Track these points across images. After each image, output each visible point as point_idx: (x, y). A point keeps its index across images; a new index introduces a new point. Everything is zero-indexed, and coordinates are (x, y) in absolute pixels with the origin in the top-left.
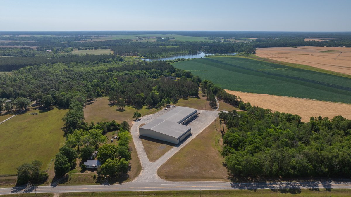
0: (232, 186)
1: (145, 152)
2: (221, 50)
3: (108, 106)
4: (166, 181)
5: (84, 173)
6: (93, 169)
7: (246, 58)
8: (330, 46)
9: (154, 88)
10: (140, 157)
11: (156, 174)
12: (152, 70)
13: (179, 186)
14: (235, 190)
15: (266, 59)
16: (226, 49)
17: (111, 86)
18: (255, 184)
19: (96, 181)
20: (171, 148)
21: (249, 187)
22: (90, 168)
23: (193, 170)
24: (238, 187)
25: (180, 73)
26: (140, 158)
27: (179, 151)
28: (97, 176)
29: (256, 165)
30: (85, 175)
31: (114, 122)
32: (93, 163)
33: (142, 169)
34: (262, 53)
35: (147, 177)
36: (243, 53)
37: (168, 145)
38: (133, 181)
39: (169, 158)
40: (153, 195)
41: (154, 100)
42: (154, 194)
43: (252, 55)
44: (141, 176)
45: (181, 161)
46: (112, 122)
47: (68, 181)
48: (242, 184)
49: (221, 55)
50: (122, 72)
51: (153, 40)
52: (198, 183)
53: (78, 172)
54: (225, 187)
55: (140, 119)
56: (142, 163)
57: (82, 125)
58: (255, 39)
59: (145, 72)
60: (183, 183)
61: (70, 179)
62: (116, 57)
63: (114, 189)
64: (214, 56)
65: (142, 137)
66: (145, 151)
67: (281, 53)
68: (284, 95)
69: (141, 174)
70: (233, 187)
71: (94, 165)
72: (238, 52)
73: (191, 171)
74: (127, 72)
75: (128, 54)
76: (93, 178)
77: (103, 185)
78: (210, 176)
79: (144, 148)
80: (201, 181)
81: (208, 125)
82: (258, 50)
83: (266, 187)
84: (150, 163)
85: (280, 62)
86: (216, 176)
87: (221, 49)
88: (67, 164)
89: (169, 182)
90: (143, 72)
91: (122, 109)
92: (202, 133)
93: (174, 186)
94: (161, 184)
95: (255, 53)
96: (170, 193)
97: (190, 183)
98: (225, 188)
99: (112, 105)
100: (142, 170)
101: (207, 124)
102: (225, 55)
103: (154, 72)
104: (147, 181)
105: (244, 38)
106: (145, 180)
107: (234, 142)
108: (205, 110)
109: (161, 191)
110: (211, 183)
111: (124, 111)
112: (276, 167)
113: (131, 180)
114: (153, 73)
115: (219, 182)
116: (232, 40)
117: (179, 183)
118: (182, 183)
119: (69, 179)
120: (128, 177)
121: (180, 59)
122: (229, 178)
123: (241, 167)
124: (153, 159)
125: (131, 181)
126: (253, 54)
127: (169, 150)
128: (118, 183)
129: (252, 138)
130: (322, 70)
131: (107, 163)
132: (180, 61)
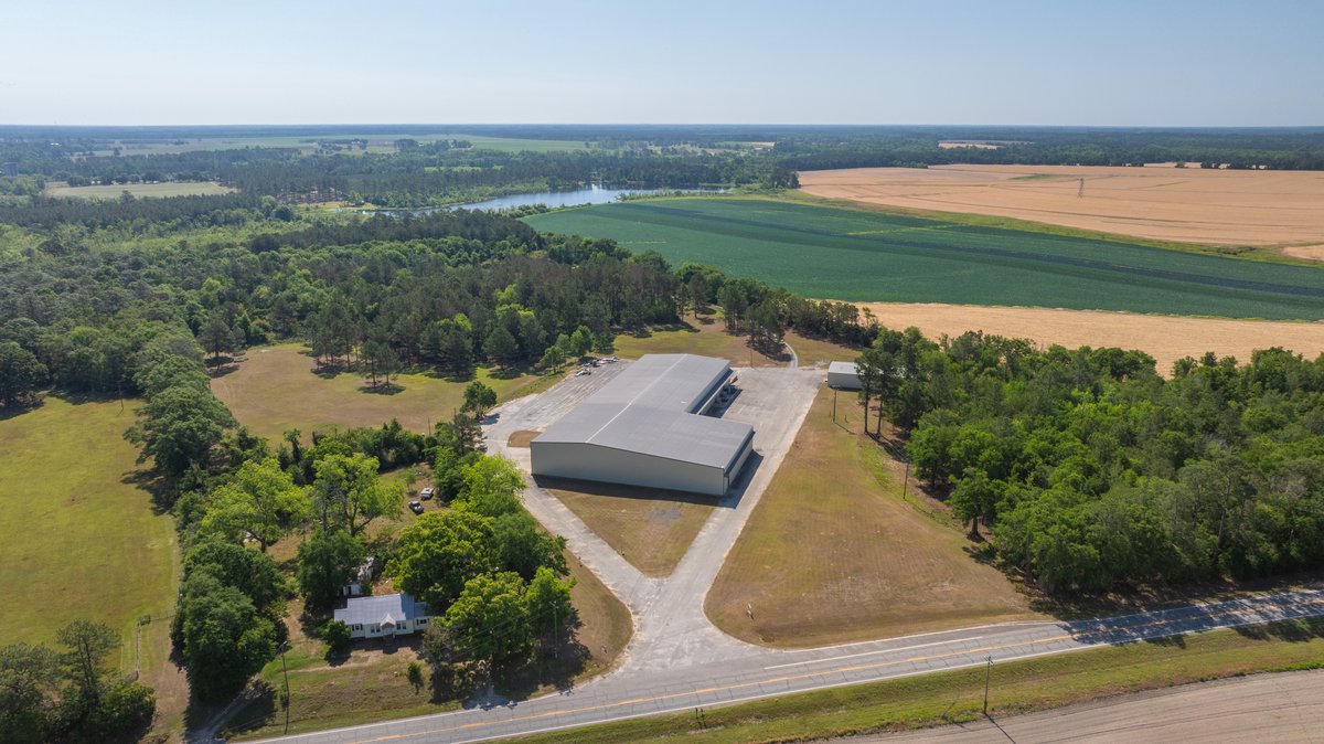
0: (1075, 636)
1: (600, 540)
2: (671, 177)
3: (316, 377)
4: (774, 651)
5: (350, 664)
6: (388, 641)
7: (774, 200)
8: (1033, 163)
10: (589, 562)
11: (707, 625)
12: (450, 240)
13: (849, 663)
14: (1100, 652)
15: (847, 203)
16: (688, 174)
17: (294, 299)
18: (1159, 617)
19: (427, 692)
20: (709, 514)
21: (1144, 630)
22: (368, 635)
23: (867, 592)
24: (1105, 638)
25: (567, 247)
26: (591, 567)
27: (748, 521)
28: (427, 671)
30: (355, 672)
31: (396, 427)
32: (382, 608)
33: (631, 611)
34: (819, 186)
35: (677, 643)
36: (756, 185)
37: (685, 504)
38: (621, 670)
39: (725, 555)
40: (753, 721)
41: (520, 340)
42: (758, 717)
43: (790, 192)
44: (645, 645)
45: (785, 562)
47: (280, 715)
48: (1109, 625)
49: (678, 194)
50: (318, 248)
51: (385, 149)
52: (922, 641)
53: (313, 661)
54: (1048, 643)
55: (497, 416)
56: (613, 586)
58: (772, 144)
59: (420, 245)
60: (860, 650)
61: (286, 703)
62: (260, 204)
63: (547, 719)
64: (653, 197)
65: (544, 480)
66: (599, 536)
67: (891, 184)
68: (1009, 304)
69: (640, 636)
70: (1083, 640)
71: (389, 619)
72: (733, 184)
73: (858, 597)
74: (341, 250)
75: (304, 196)
76: (405, 681)
77: (478, 709)
78: (949, 605)
79: (583, 524)
80: (926, 630)
81: (802, 418)
82: (804, 178)
83: (1212, 624)
84: (651, 582)
85: (904, 211)
86: (978, 605)
87: (670, 173)
89: (791, 652)
90: (410, 246)
91: (387, 384)
92: (796, 445)
93: (830, 669)
94: (763, 666)
95: (796, 185)
96: (825, 702)
97: (890, 645)
98: (1051, 646)
99: (329, 371)
100: (634, 618)
101: (797, 415)
102: (694, 195)
103: (457, 247)
104: (687, 662)
105: (732, 144)
106: (674, 657)
107: (987, 460)
108: (746, 366)
109: (781, 698)
110: (978, 633)
111: (399, 390)
112: (1204, 539)
113: (605, 666)
114: (453, 253)
115: (1007, 624)
116: (689, 148)
117: (842, 652)
118: (852, 651)
119: (277, 703)
120: (586, 654)
121: (528, 208)
122: (1039, 607)
123: (1092, 550)
124: (662, 565)
125: (606, 669)
126: (792, 187)
127: (702, 522)
128: (552, 687)
129: (1042, 439)
130: (1061, 228)
131: (479, 598)
132: (530, 214)
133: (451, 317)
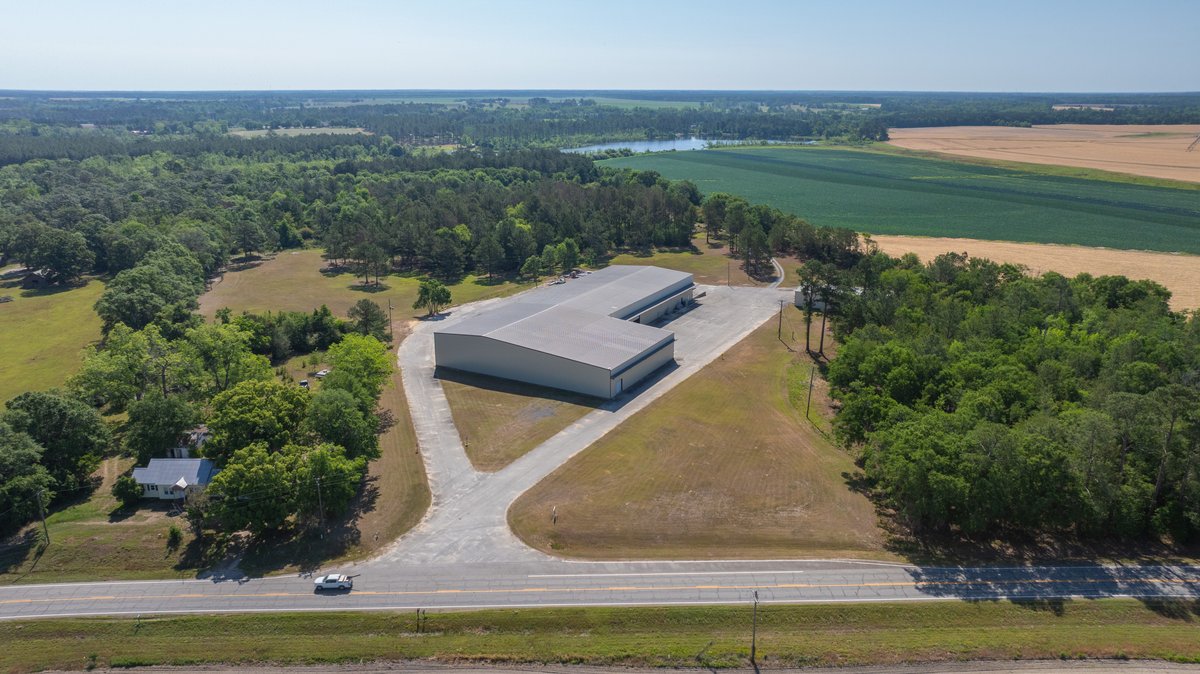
0: (920, 584)
1: (455, 430)
2: (763, 129)
3: (321, 275)
4: (553, 558)
5: (129, 522)
6: (170, 503)
7: (857, 150)
8: (1150, 122)
9: (511, 211)
10: (427, 450)
11: (501, 523)
12: (510, 171)
13: (627, 581)
14: (943, 606)
15: (930, 154)
16: (780, 128)
17: (338, 210)
18: (1043, 574)
19: (176, 558)
20: (582, 414)
21: (1015, 586)
22: (162, 495)
23: (695, 509)
24: (957, 592)
25: (617, 179)
26: (425, 454)
27: (619, 426)
28: (188, 537)
29: (1042, 472)
30: (126, 529)
31: (325, 312)
32: (180, 474)
33: (433, 500)
34: (905, 140)
35: (456, 539)
36: (845, 138)
37: (565, 404)
38: (378, 559)
39: (570, 457)
40: (478, 632)
41: (508, 250)
42: (487, 628)
43: (877, 144)
44: (422, 537)
45: (631, 469)
46: (316, 313)
47: (27, 565)
48: (971, 576)
49: (763, 144)
50: (391, 173)
51: (520, 106)
52: (728, 568)
53: (99, 515)
54: (881, 588)
55: (448, 314)
56: (434, 475)
57: (175, 321)
58: (879, 105)
59: (480, 173)
60: (650, 569)
61: (40, 553)
62: (379, 142)
63: (266, 599)
64: (739, 146)
65: (444, 372)
66: (457, 427)
67: (983, 138)
68: (1045, 241)
69: (424, 527)
70: (926, 590)
71: (182, 483)
72: (823, 137)
73: (687, 512)
74: (410, 175)
75: (427, 140)
76: (163, 543)
77: (209, 581)
78: (787, 533)
79: (450, 414)
80: (741, 556)
81: (746, 333)
82: (893, 133)
83: (1112, 588)
84: (476, 474)
85: (985, 162)
86: (821, 536)
87: (763, 126)
88: (33, 472)
89: (571, 562)
90: (472, 174)
91: (377, 284)
92: (722, 358)
93: (600, 585)
94: (529, 573)
95: (885, 138)
96: (574, 621)
97: (687, 568)
98: (881, 592)
99: (336, 271)
100: (431, 509)
101: (744, 329)
102: (780, 145)
103: (515, 176)
104: (452, 559)
105: (840, 104)
106: (442, 553)
107: (895, 378)
108: (725, 284)
109: (523, 610)
110: (800, 566)
111: (383, 289)
112: (1134, 488)
113: (367, 552)
114: (510, 181)
115: (843, 560)
116: (795, 108)
117: (627, 569)
118: (640, 569)
119: (33, 551)
120: (356, 539)
121: (614, 151)
122: (897, 547)
123: (960, 482)
124: (489, 457)
125: (363, 557)
126: (880, 140)
127: (571, 422)
128: (297, 568)
129: (975, 361)
130: (1151, 179)
131: (241, 466)
132: (614, 157)
133: (451, 228)
